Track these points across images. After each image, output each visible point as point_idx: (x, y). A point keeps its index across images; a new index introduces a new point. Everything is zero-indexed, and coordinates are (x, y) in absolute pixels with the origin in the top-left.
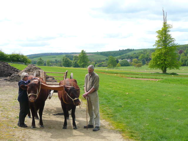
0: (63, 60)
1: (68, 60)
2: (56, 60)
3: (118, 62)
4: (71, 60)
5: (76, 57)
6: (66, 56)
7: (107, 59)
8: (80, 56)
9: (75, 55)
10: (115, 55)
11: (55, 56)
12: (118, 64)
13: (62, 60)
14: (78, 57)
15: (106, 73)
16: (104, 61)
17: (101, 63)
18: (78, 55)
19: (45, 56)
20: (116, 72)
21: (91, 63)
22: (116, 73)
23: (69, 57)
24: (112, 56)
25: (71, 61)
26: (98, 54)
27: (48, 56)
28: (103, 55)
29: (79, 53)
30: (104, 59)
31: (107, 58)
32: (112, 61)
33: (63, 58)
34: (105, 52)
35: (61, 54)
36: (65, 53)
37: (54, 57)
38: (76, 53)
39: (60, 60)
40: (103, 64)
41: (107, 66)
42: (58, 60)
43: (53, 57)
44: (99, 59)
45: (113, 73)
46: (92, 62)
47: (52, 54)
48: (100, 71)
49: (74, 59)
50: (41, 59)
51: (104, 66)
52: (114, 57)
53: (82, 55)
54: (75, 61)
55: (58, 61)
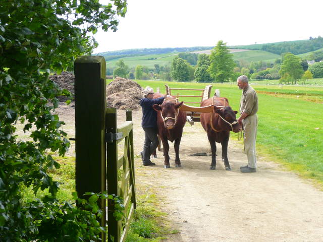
0: (175, 64)
1: (186, 66)
2: (157, 66)
3: (305, 67)
4: (192, 64)
5: (204, 58)
6: (180, 56)
7: (279, 62)
8: (213, 54)
9: (201, 53)
10: (300, 50)
11: (154, 56)
12: (306, 72)
13: (171, 66)
14: (208, 57)
15: (277, 93)
16: (271, 65)
17: (264, 71)
18: (208, 53)
19: (131, 56)
20: (300, 91)
21: (240, 71)
22: (300, 94)
23: (186, 57)
24: (292, 52)
25: (191, 66)
26: (256, 49)
27: (137, 56)
28: (269, 51)
29: (212, 48)
30: (273, 61)
31: (280, 58)
32: (292, 65)
33: (173, 61)
34: (273, 44)
35: (168, 51)
36: (177, 49)
37: (152, 59)
38: (203, 49)
39: (166, 66)
40: (268, 73)
41: (278, 78)
42: (160, 66)
43: (149, 59)
44: (258, 62)
45: (292, 94)
46: (243, 68)
47: (146, 52)
48: (262, 89)
49: (198, 62)
50: (122, 64)
51: (271, 79)
52: (297, 56)
53: (218, 53)
54: (201, 68)
55: (162, 68)
